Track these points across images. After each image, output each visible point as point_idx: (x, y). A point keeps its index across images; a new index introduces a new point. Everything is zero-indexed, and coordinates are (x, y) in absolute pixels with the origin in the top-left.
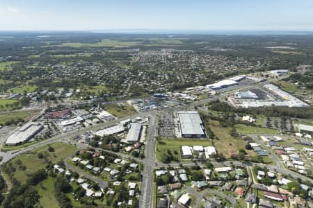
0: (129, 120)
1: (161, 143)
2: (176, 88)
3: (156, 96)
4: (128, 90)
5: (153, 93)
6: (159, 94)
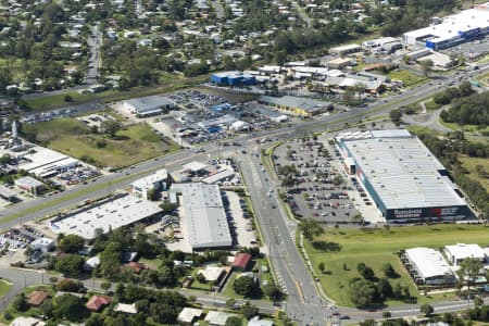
0: (161, 175)
1: (320, 246)
2: (290, 49)
3: (225, 81)
4: (97, 63)
5: (204, 70)
6: (233, 75)
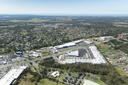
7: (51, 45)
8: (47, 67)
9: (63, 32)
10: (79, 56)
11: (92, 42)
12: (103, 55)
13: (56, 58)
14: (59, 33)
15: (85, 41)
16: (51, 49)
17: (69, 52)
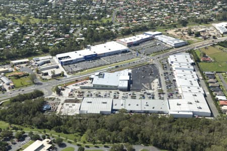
7: (46, 51)
8: (17, 126)
9: (98, 7)
10: (128, 89)
11: (181, 41)
12: (207, 84)
13: (54, 95)
14: (83, 10)
15: (159, 37)
16: (45, 63)
17: (98, 73)
